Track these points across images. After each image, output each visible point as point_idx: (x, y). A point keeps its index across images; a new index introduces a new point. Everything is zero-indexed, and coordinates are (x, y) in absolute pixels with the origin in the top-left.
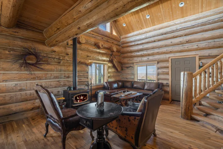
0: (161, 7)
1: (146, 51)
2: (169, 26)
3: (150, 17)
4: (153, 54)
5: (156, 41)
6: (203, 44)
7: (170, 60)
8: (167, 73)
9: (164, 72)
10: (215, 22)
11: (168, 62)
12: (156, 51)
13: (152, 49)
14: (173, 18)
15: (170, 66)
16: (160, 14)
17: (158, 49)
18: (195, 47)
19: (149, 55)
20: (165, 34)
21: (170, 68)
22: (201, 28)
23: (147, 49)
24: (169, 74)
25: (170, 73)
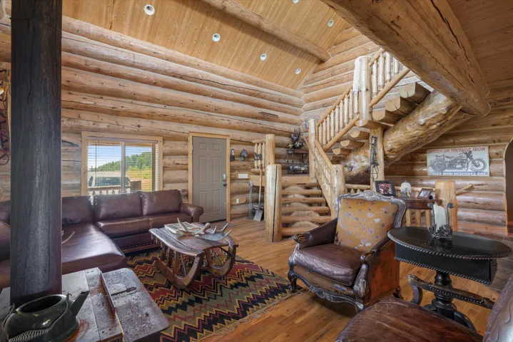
0: (187, 13)
1: (129, 100)
2: (187, 65)
3: (154, 16)
4: (151, 116)
5: (159, 86)
6: (234, 121)
7: (190, 139)
8: (184, 167)
9: (178, 164)
10: (244, 93)
11: (185, 143)
12: (160, 109)
13: (148, 101)
14: (193, 50)
15: (190, 152)
16: (177, 26)
17: (163, 106)
18: (225, 122)
19: (138, 115)
20: (181, 78)
21: (190, 156)
22: (232, 94)
23: (133, 97)
24: (187, 169)
25: (190, 167)
